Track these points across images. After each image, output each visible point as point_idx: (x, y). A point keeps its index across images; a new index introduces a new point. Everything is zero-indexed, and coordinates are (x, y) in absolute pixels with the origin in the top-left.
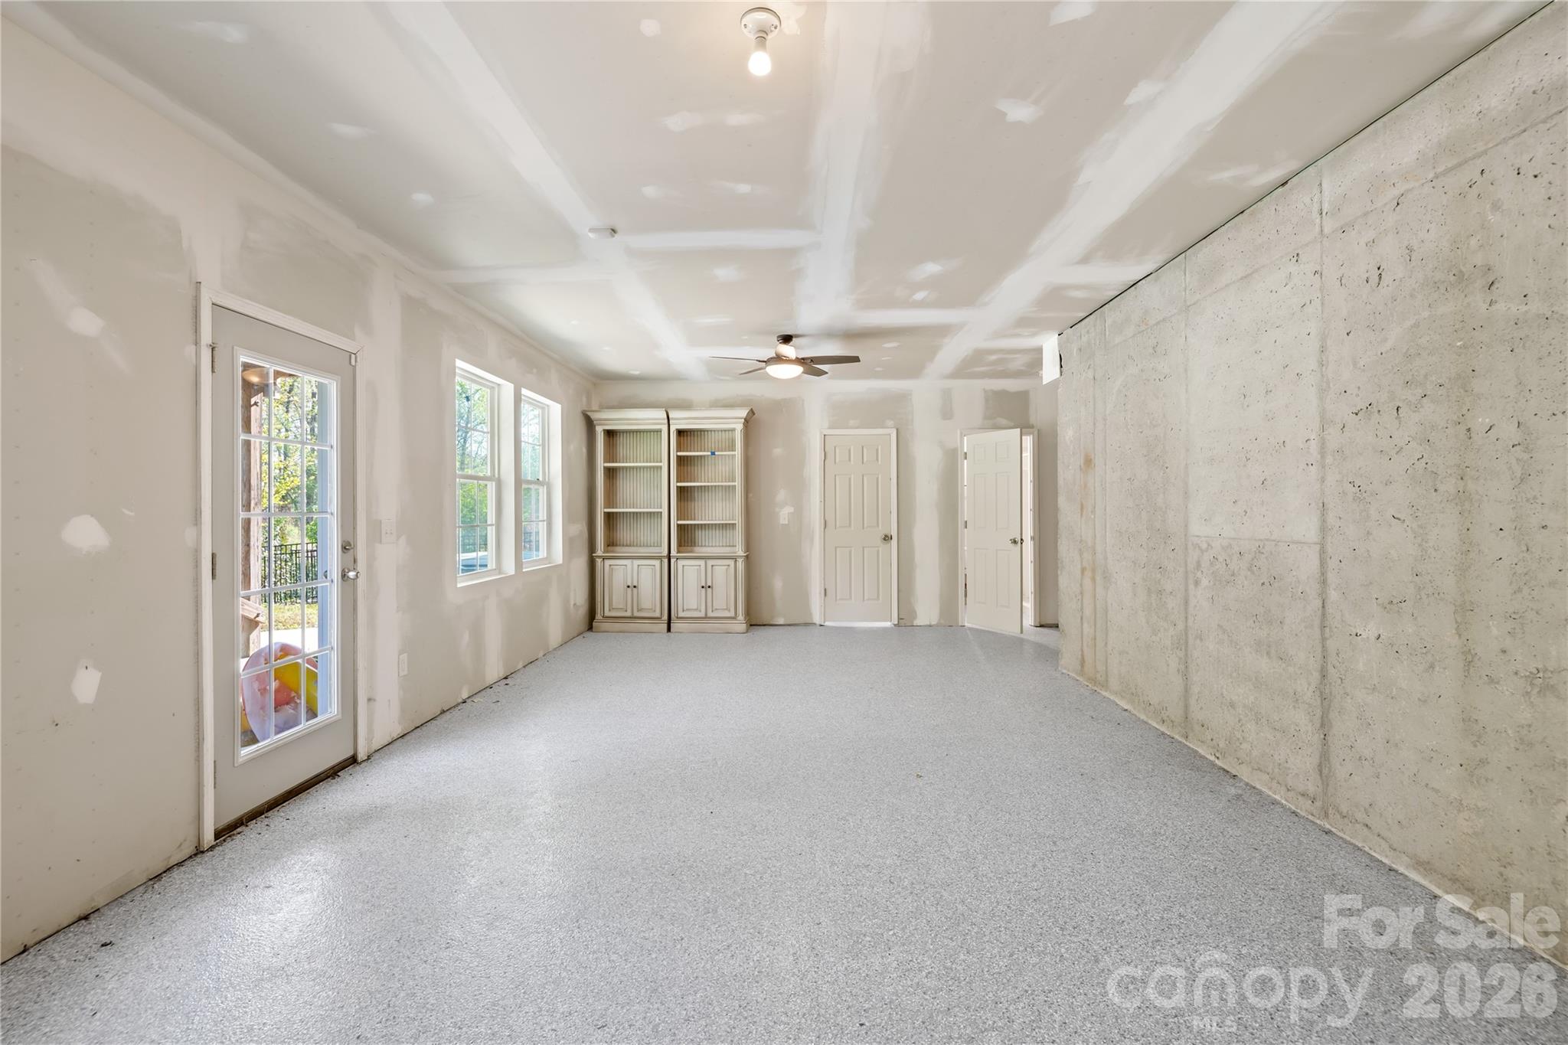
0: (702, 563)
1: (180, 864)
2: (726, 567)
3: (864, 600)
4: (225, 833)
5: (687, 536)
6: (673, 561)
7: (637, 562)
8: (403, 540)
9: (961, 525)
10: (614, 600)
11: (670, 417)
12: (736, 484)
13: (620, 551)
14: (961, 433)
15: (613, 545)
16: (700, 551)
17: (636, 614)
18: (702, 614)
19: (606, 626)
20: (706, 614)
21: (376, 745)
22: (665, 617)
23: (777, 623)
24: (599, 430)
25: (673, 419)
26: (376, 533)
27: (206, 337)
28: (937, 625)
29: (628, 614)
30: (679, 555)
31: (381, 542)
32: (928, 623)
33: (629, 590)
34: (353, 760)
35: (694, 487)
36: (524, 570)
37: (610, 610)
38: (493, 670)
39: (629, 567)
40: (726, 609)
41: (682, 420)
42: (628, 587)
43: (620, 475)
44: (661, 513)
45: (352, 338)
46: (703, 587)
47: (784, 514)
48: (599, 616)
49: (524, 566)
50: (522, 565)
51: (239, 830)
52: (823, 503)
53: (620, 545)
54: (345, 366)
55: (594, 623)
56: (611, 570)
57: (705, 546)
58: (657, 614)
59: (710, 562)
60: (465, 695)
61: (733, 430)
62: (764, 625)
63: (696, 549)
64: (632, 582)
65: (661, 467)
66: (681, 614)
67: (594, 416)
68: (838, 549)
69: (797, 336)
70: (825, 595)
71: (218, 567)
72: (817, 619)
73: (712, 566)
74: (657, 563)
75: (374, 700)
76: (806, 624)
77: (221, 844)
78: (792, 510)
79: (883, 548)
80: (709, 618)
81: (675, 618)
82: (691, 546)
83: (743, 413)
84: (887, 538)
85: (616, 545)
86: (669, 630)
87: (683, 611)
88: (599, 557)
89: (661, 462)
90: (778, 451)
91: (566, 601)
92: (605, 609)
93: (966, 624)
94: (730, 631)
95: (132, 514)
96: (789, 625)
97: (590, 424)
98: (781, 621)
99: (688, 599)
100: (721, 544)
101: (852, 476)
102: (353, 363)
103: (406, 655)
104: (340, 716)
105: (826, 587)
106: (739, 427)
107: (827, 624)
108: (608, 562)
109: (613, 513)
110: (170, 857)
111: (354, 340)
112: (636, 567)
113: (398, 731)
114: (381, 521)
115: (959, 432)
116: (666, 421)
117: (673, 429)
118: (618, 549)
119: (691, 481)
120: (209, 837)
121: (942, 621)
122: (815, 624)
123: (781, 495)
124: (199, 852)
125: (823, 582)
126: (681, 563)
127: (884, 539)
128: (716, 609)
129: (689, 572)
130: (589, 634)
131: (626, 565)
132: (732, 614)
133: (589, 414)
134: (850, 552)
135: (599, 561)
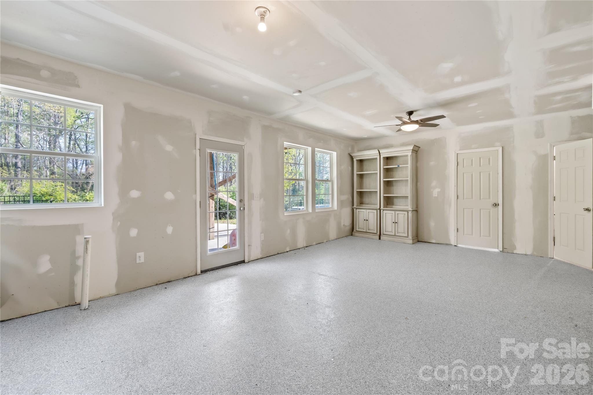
0: (393, 212)
1: (191, 276)
2: (404, 215)
3: (480, 236)
4: (203, 272)
5: (389, 201)
6: (382, 211)
7: (368, 211)
8: (262, 199)
9: (550, 199)
10: (360, 225)
11: (380, 152)
12: (408, 179)
13: (364, 206)
14: (551, 145)
15: (362, 204)
16: (395, 207)
17: (368, 231)
18: (393, 234)
19: (357, 234)
20: (395, 234)
21: (252, 259)
22: (378, 233)
23: (431, 242)
24: (355, 160)
25: (382, 153)
26: (251, 197)
27: (198, 146)
28: (531, 255)
29: (365, 231)
30: (384, 208)
31: (254, 200)
32: (525, 253)
33: (365, 221)
34: (243, 262)
35: (393, 180)
36: (316, 211)
37: (358, 228)
38: (301, 243)
39: (365, 212)
40: (404, 233)
41: (385, 153)
42: (365, 220)
43: (365, 177)
44: (377, 191)
45: (243, 141)
46: (393, 223)
47: (436, 192)
48: (355, 230)
49: (316, 210)
50: (315, 209)
51: (207, 272)
52: (456, 187)
53: (365, 204)
54: (240, 150)
55: (353, 233)
56: (359, 213)
57: (398, 205)
58: (375, 232)
59: (397, 212)
60: (288, 250)
61: (407, 156)
62: (426, 242)
63: (394, 206)
64: (366, 219)
65: (377, 173)
66: (385, 233)
67: (353, 155)
68: (465, 210)
69: (416, 111)
70: (457, 231)
71: (201, 205)
72: (453, 242)
73: (398, 214)
74: (375, 211)
75: (251, 246)
76: (447, 244)
77: (201, 274)
78: (439, 190)
79: (493, 210)
80: (396, 236)
81: (383, 234)
82: (392, 205)
83: (411, 148)
84: (496, 205)
85: (363, 204)
86: (380, 239)
87: (386, 232)
88: (355, 208)
89: (377, 171)
90: (432, 163)
91: (339, 224)
92: (357, 228)
93: (554, 257)
94: (405, 242)
95: (180, 191)
96: (438, 244)
97: (352, 158)
98: (434, 241)
99: (388, 227)
100: (403, 205)
101: (474, 173)
102: (243, 148)
103: (263, 234)
104: (239, 249)
105: (458, 228)
106: (409, 154)
107: (459, 245)
108: (358, 210)
109: (362, 191)
110: (189, 274)
111: (244, 142)
112: (367, 212)
113: (260, 256)
114: (254, 194)
115: (549, 144)
116: (379, 154)
117: (382, 157)
118: (364, 205)
119: (392, 178)
120: (199, 272)
121: (535, 253)
122: (452, 245)
123: (434, 183)
124: (196, 275)
125: (456, 225)
126: (385, 212)
127: (493, 205)
128: (399, 232)
129: (388, 215)
130: (351, 236)
131: (364, 212)
132: (406, 235)
133: (350, 154)
134: (472, 211)
135: (355, 209)
